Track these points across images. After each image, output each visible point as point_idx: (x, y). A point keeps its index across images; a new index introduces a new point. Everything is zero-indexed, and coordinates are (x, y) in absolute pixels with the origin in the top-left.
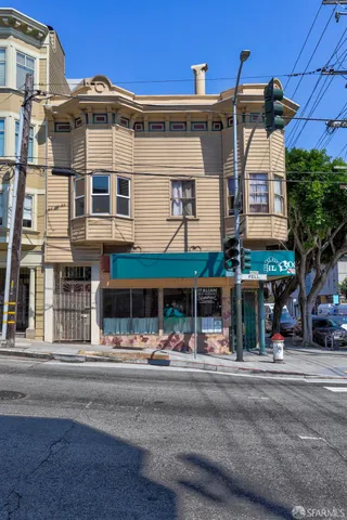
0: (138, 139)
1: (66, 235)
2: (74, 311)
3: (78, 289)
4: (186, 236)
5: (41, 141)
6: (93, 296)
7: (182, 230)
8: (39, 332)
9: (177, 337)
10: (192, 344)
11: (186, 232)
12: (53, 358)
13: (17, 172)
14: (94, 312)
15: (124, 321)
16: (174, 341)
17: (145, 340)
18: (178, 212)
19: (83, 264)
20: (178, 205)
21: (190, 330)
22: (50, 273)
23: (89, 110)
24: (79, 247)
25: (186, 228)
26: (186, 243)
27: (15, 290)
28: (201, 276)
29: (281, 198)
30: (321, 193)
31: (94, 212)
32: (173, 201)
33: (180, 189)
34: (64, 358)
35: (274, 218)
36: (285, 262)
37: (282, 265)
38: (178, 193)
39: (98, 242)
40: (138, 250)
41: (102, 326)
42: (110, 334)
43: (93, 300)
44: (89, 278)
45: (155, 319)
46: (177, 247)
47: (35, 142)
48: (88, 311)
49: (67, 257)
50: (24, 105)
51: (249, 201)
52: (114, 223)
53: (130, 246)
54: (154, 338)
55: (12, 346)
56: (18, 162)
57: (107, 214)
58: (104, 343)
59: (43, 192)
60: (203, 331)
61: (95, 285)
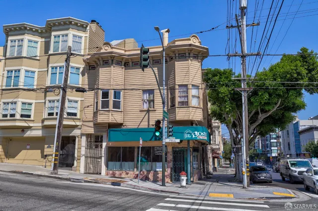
0: (126, 71)
1: (92, 120)
2: (94, 158)
3: (97, 147)
4: (149, 119)
5: (83, 75)
6: (103, 150)
7: (147, 116)
8: (78, 168)
9: (143, 172)
10: (151, 176)
11: (149, 117)
12: (70, 180)
13: (61, 91)
14: (103, 158)
15: (118, 163)
16: (142, 174)
17: (127, 174)
18: (146, 107)
19: (99, 134)
20: (146, 103)
21: (150, 169)
22: (84, 139)
23: (100, 59)
24: (97, 125)
25: (149, 115)
26: (149, 123)
27: (58, 147)
28: (151, 140)
29: (198, 97)
30: (227, 93)
31: (102, 108)
32: (144, 101)
33: (148, 94)
34: (75, 180)
35: (191, 108)
36: (196, 132)
37: (194, 134)
38: (146, 97)
39: (106, 123)
40: (125, 127)
41: (107, 166)
42: (111, 170)
43: (103, 153)
44: (102, 141)
45: (133, 163)
46: (144, 125)
47: (81, 75)
48: (100, 158)
49: (91, 131)
50: (66, 61)
51: (178, 100)
52: (110, 114)
53: (121, 125)
54: (132, 173)
55: (56, 174)
56: (62, 86)
57: (108, 109)
58: (107, 175)
59: (83, 99)
60: (157, 170)
61: (104, 144)
